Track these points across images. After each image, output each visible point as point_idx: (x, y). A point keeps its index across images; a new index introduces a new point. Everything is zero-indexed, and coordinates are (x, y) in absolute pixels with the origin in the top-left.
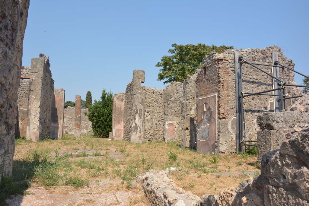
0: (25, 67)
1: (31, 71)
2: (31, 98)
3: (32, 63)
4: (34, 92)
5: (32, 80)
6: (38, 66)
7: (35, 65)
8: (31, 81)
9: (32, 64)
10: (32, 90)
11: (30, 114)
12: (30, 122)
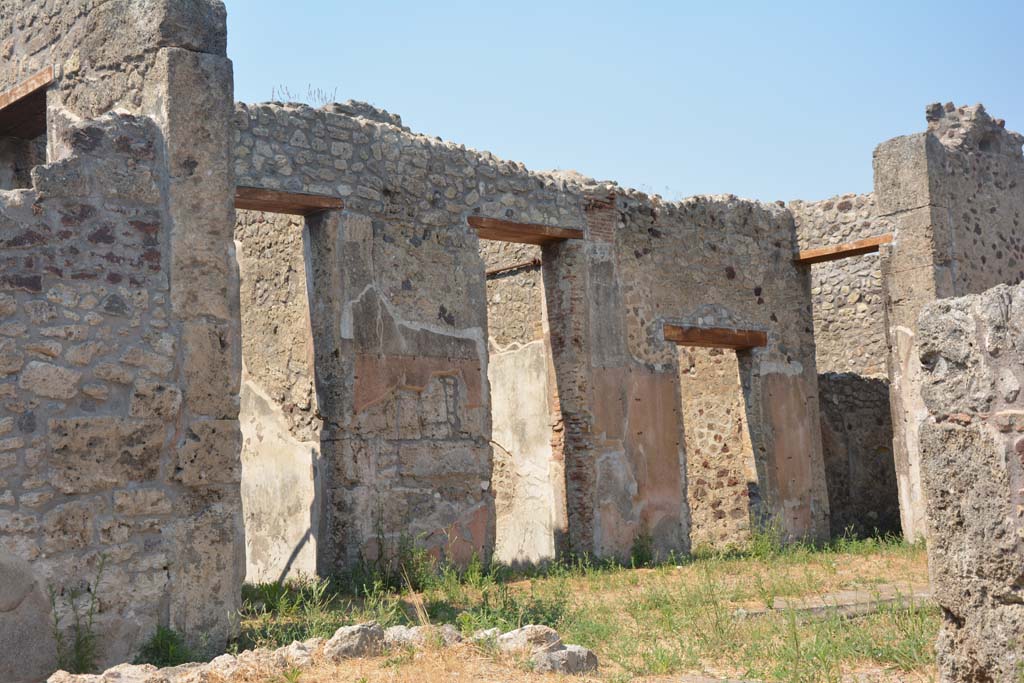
0: (853, 201)
1: (877, 210)
2: (896, 337)
3: (877, 169)
4: (905, 308)
5: (890, 249)
6: (906, 175)
7: (891, 176)
8: (887, 255)
9: (879, 176)
10: (894, 299)
11: (902, 416)
12: (907, 455)
